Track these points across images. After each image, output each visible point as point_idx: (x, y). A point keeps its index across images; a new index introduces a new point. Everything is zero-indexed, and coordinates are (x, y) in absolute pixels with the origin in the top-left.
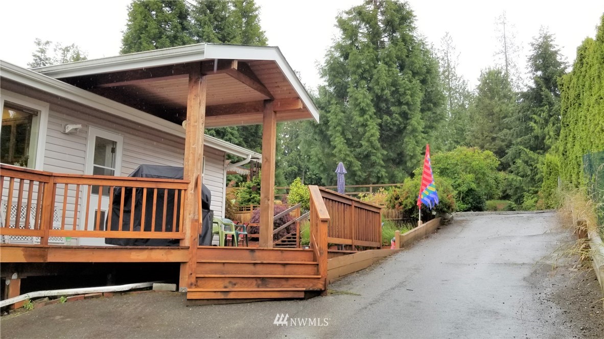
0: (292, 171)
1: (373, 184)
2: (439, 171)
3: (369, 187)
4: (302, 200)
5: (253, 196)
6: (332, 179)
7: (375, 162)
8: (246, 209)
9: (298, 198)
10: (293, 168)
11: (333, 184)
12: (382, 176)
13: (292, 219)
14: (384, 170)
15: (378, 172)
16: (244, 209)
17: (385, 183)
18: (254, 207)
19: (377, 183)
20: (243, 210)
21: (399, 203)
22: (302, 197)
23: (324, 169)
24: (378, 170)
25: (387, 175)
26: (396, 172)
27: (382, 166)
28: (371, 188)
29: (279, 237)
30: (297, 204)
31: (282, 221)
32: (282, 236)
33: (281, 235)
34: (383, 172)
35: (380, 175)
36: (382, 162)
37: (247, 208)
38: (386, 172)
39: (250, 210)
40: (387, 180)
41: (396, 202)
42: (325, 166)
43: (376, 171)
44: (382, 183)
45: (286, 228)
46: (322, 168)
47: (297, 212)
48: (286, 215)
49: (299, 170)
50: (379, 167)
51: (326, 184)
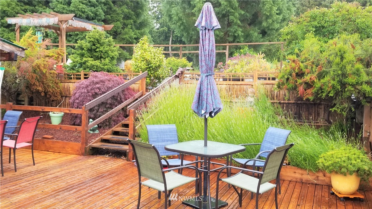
0: (163, 31)
1: (229, 43)
2: (314, 30)
3: (226, 46)
4: (150, 68)
5: (84, 59)
6: (191, 37)
7: (233, 22)
8: (75, 77)
9: (143, 65)
10: (164, 28)
11: (192, 42)
12: (238, 35)
13: (132, 95)
14: (241, 30)
15: (235, 32)
16: (72, 76)
17: (240, 42)
18: (85, 75)
19: (233, 42)
20: (71, 78)
21: (306, 83)
22: (148, 63)
23: (184, 28)
24: (235, 30)
25: (243, 34)
26: (251, 32)
27: (239, 26)
28: (228, 47)
29: (112, 123)
30: (141, 74)
31: (116, 99)
32: (116, 122)
33: (114, 121)
34: (240, 32)
35: (236, 34)
36: (239, 22)
37: (76, 75)
38: (242, 32)
39: (80, 79)
40: (242, 39)
41: (299, 81)
42: (185, 26)
43: (233, 31)
44: (238, 42)
45: (123, 109)
46: (182, 27)
47: (142, 84)
48: (123, 91)
49: (168, 30)
50: (236, 27)
51: (186, 42)
